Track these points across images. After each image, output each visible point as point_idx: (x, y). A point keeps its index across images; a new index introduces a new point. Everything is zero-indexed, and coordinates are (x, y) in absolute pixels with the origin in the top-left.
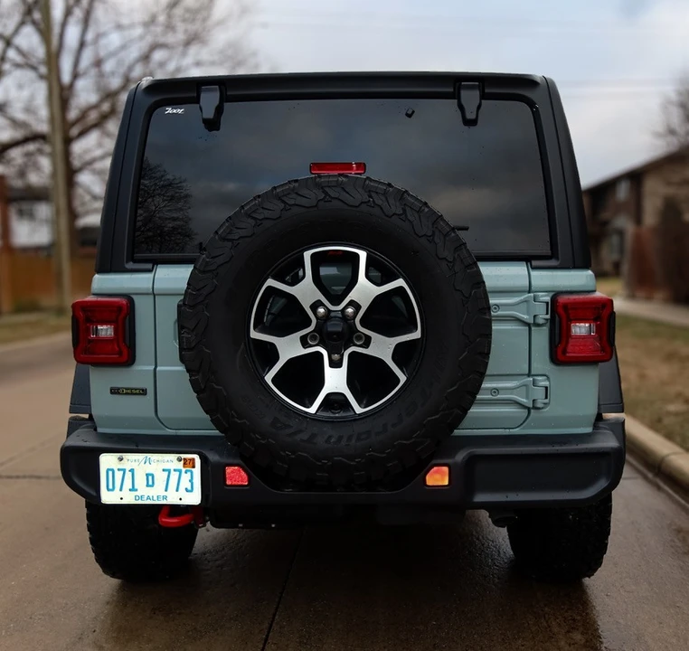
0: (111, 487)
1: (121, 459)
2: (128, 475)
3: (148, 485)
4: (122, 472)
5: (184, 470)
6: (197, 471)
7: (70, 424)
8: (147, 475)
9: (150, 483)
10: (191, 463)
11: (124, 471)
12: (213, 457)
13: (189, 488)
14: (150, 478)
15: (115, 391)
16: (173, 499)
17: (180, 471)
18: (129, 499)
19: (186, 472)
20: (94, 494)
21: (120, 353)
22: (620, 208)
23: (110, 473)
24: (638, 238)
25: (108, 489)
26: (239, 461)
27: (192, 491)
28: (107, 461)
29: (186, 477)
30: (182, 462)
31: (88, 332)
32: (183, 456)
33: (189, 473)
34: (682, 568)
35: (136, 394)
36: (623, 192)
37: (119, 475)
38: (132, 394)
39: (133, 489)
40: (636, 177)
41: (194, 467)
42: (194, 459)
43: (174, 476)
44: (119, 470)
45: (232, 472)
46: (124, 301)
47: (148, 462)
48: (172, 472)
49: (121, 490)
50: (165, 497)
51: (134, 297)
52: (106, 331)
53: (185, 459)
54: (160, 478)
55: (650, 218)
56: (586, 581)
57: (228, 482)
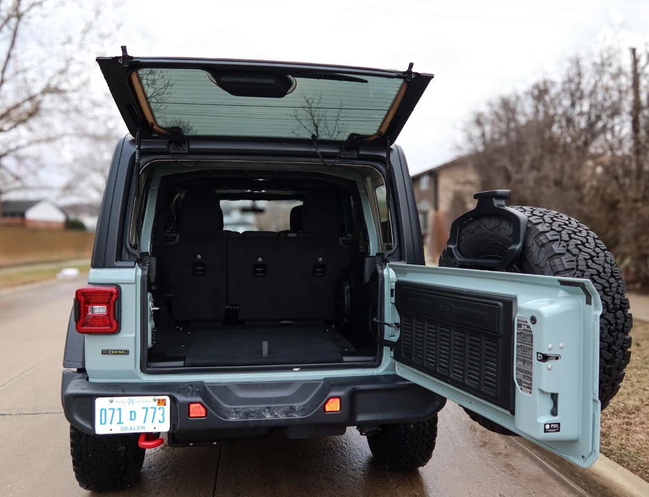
0: (103, 422)
1: (112, 402)
2: (117, 413)
3: (131, 419)
4: (112, 411)
5: (158, 407)
6: (167, 408)
7: (64, 375)
8: (131, 412)
9: (133, 417)
10: (164, 402)
11: (114, 409)
12: (181, 398)
13: (162, 420)
14: (133, 414)
15: (105, 352)
16: (149, 428)
17: (155, 408)
18: (117, 430)
19: (159, 409)
20: (90, 427)
21: (111, 325)
22: (424, 195)
23: (103, 412)
24: (437, 219)
25: (101, 424)
26: (200, 399)
27: (163, 422)
28: (100, 403)
29: (159, 412)
30: (157, 402)
31: (86, 311)
32: (158, 398)
33: (162, 409)
34: (480, 456)
35: (121, 354)
36: (425, 184)
37: (109, 413)
38: (118, 354)
39: (120, 423)
40: (433, 174)
41: (165, 405)
42: (165, 400)
43: (151, 412)
44: (110, 409)
45: (194, 408)
46: (114, 289)
47: (131, 403)
48: (149, 409)
49: (111, 423)
50: (143, 427)
51: (121, 286)
52: (100, 310)
53: (159, 400)
54: (140, 415)
55: (444, 206)
56: (421, 469)
57: (191, 415)
